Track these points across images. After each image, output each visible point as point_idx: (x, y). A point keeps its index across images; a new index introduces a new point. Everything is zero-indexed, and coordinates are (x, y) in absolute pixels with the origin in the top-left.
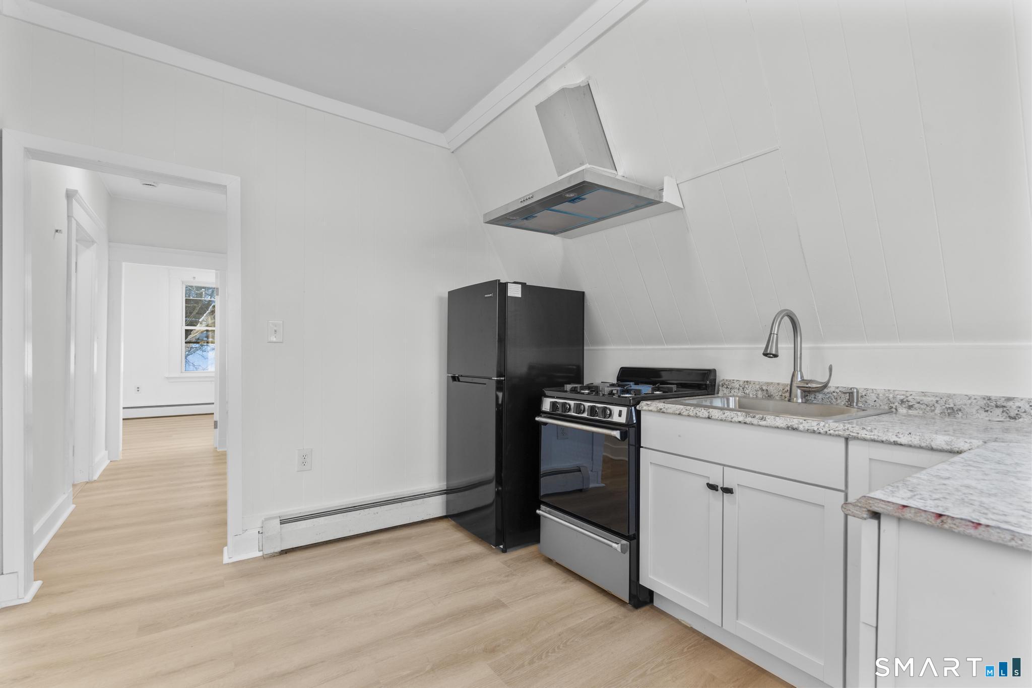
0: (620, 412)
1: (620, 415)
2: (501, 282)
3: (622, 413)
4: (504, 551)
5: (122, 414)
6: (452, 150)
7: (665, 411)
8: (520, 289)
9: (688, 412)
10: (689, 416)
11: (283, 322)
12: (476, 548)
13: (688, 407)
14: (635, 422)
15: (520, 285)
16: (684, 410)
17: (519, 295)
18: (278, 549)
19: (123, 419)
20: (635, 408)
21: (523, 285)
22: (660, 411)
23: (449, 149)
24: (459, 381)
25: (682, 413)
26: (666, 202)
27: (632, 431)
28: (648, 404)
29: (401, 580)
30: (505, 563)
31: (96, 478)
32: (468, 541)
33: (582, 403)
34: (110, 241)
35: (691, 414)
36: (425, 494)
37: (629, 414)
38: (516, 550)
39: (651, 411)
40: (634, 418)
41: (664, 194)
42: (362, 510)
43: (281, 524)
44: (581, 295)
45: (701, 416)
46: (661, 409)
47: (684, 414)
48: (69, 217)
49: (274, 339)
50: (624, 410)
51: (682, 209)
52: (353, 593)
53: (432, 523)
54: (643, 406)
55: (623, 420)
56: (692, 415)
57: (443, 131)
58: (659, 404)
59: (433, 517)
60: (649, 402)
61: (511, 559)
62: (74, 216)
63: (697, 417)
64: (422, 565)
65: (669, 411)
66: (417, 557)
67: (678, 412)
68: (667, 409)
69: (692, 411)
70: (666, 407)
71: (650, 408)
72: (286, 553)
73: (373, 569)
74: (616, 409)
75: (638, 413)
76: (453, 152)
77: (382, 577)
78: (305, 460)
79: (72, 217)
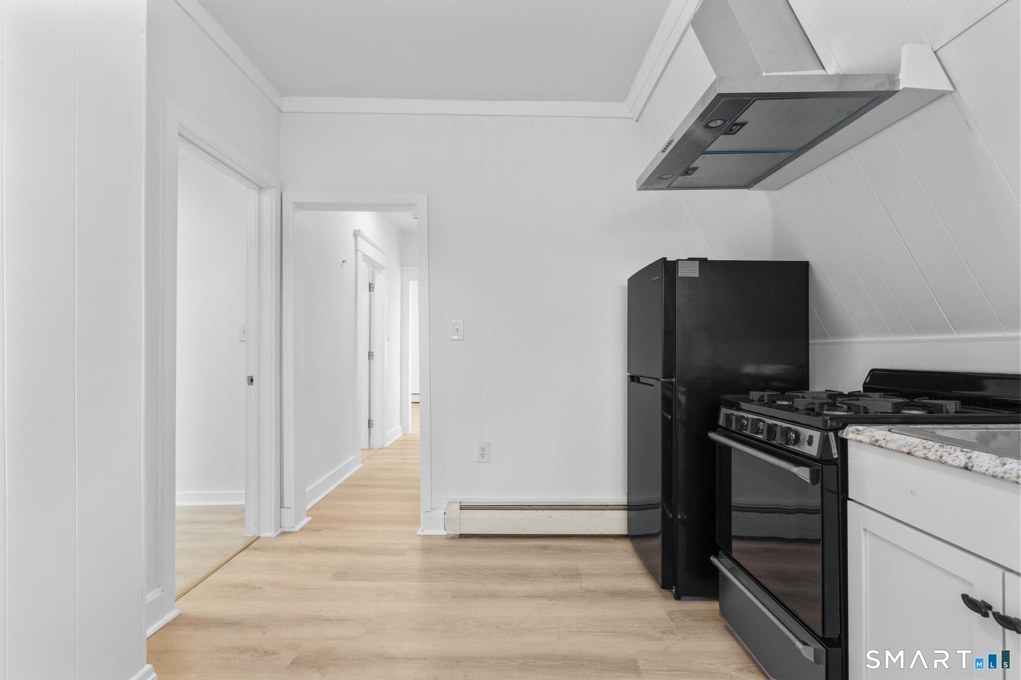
0: (811, 437)
1: (810, 443)
2: (667, 260)
3: (814, 440)
4: (678, 597)
5: (411, 399)
6: (635, 119)
7: (884, 445)
8: (697, 267)
9: (926, 451)
10: (926, 458)
11: (464, 321)
12: (647, 584)
13: (929, 442)
14: (836, 456)
15: (697, 262)
16: (920, 447)
17: (696, 274)
18: (458, 533)
19: (412, 403)
20: (836, 435)
21: (703, 262)
22: (875, 443)
23: (632, 118)
24: (639, 382)
25: (912, 452)
26: (905, 89)
27: (830, 472)
28: (858, 430)
29: (542, 597)
30: (670, 613)
31: (386, 446)
32: (639, 572)
33: (762, 418)
34: (402, 266)
35: (930, 455)
36: (607, 506)
37: (825, 442)
38: (695, 600)
39: (861, 442)
40: (834, 450)
41: (900, 78)
42: (536, 511)
43: (460, 509)
44: (803, 268)
45: (950, 462)
46: (877, 441)
47: (917, 454)
48: (356, 250)
49: (456, 337)
50: (817, 435)
51: (951, 92)
52: (493, 595)
53: (612, 540)
54: (850, 433)
55: (813, 450)
56: (933, 458)
57: (622, 99)
58: (879, 432)
59: (614, 533)
60: (860, 428)
61: (682, 611)
62: (359, 249)
63: (941, 462)
64: (575, 586)
65: (890, 445)
66: (574, 575)
67: (906, 450)
68: (887, 442)
69: (935, 449)
70: (888, 438)
71: (860, 437)
72: (465, 538)
73: (524, 575)
74: (806, 432)
75: (843, 444)
76: (637, 121)
77: (527, 587)
78: (484, 452)
79: (358, 250)
